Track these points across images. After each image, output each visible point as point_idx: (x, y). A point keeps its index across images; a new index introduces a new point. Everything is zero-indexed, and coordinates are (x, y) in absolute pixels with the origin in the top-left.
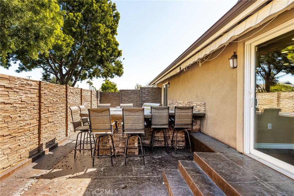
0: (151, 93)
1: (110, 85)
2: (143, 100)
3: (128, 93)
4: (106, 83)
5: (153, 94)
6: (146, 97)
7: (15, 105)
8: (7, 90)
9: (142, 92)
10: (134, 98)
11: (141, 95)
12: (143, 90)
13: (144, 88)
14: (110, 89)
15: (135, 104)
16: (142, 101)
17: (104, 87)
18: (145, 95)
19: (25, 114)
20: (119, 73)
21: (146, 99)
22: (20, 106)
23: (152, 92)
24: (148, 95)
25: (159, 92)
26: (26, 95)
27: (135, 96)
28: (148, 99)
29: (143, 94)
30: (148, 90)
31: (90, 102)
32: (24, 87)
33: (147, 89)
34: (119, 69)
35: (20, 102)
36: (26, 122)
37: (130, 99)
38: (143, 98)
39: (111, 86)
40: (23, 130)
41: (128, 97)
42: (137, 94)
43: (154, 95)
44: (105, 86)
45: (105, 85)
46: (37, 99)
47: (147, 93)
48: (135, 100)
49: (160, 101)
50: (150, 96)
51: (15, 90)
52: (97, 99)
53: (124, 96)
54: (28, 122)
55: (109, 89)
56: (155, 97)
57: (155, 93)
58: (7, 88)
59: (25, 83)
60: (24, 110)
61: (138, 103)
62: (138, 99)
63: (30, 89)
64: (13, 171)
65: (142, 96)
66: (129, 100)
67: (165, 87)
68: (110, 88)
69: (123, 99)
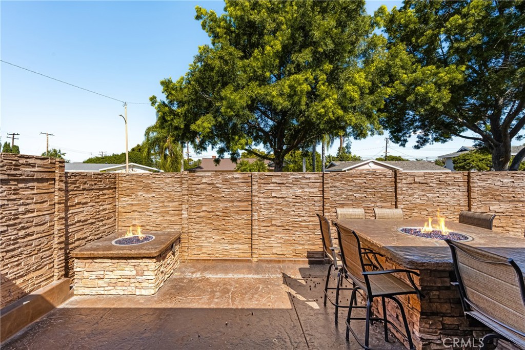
7: (287, 199)
8: (280, 185)
19: (301, 210)
22: (295, 200)
26: (303, 189)
32: (298, 181)
35: (294, 197)
36: (303, 218)
40: (299, 225)
46: (319, 194)
51: (287, 185)
54: (305, 218)
58: (279, 184)
59: (301, 177)
60: (299, 205)
63: (308, 183)
64: (284, 261)
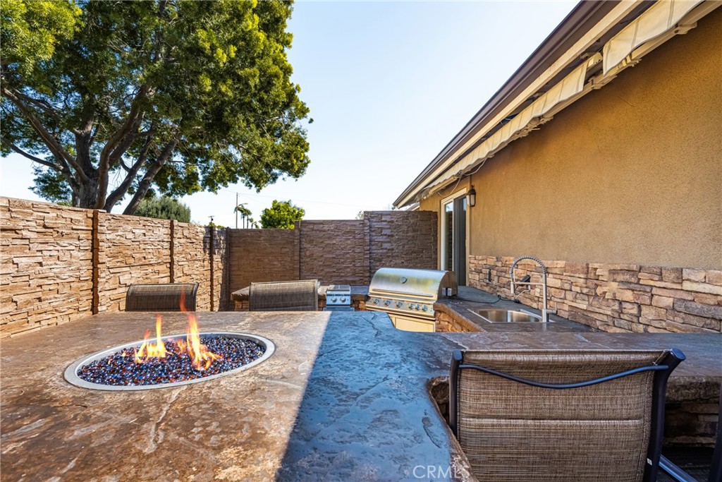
0: (403, 231)
1: (286, 213)
2: (374, 255)
3: (324, 231)
4: (275, 209)
5: (410, 234)
6: (385, 245)
9: (370, 227)
10: (342, 249)
11: (367, 238)
12: (374, 220)
13: (379, 215)
14: (286, 224)
15: (348, 270)
16: (370, 258)
17: (267, 217)
18: (380, 239)
20: (293, 165)
21: (385, 251)
23: (405, 228)
24: (392, 236)
25: (430, 225)
27: (349, 242)
28: (393, 249)
29: (374, 234)
30: (392, 222)
31: (164, 268)
33: (388, 218)
34: (292, 152)
37: (329, 252)
38: (374, 247)
39: (288, 215)
41: (323, 245)
42: (354, 233)
43: (413, 237)
44: (271, 217)
45: (273, 212)
47: (388, 232)
48: (348, 256)
49: (433, 257)
50: (399, 239)
52: (211, 254)
53: (311, 242)
55: (283, 223)
56: (417, 242)
57: (414, 231)
61: (358, 265)
62: (358, 250)
65: (371, 241)
66: (327, 256)
67: (451, 208)
68: (286, 221)
69: (308, 253)
